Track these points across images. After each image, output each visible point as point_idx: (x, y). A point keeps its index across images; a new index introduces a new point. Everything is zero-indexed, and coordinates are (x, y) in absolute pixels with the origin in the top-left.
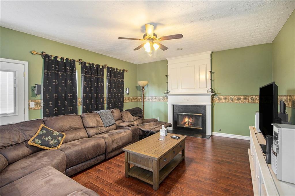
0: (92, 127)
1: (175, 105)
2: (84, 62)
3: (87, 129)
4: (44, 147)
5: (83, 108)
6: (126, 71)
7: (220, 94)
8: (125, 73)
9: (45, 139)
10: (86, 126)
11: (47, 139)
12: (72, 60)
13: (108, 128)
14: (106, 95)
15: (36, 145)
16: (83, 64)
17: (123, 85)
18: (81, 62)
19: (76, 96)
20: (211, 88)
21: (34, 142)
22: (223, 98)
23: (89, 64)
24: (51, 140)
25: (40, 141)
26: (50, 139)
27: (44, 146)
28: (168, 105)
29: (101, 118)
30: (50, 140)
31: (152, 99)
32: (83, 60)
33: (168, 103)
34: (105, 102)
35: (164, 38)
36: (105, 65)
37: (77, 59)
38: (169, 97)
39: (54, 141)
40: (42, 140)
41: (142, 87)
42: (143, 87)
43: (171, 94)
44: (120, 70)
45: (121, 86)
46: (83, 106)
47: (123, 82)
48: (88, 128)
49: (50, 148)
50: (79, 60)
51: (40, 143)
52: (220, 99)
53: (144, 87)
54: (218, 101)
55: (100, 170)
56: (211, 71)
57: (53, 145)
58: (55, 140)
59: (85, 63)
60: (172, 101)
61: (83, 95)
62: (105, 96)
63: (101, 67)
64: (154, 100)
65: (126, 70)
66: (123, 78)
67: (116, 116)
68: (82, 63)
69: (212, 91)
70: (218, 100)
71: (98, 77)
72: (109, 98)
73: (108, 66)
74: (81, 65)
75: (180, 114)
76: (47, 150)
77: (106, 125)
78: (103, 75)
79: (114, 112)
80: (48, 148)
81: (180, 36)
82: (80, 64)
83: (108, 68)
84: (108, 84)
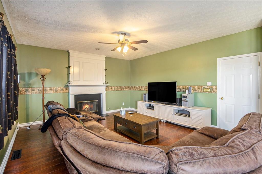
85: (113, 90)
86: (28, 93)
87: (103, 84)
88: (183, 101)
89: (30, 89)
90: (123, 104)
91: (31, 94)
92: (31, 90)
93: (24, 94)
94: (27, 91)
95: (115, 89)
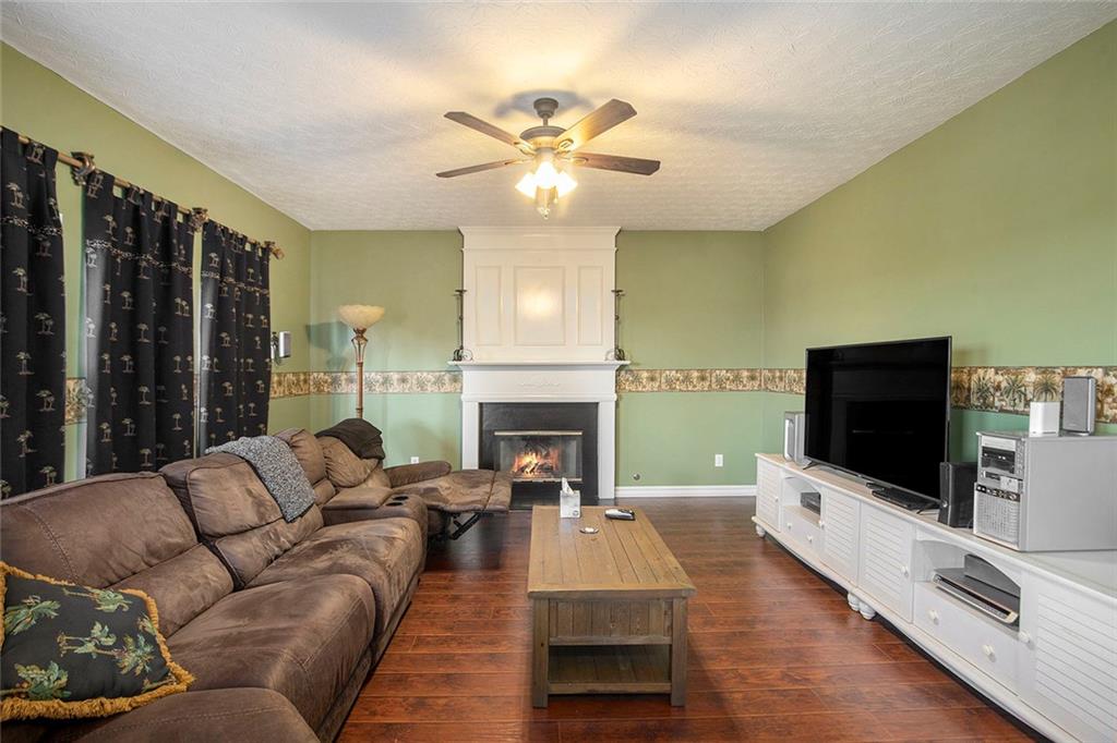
0: (241, 532)
1: (487, 404)
2: (102, 173)
3: (222, 545)
4: (96, 702)
5: (100, 433)
6: (275, 255)
7: (638, 364)
8: (273, 262)
9: (80, 650)
10: (209, 528)
11: (89, 647)
12: (41, 146)
13: (300, 523)
14: (201, 360)
15: (40, 707)
16: (95, 186)
17: (268, 318)
18: (85, 172)
19: (61, 363)
20: (617, 347)
21: (19, 694)
22: (647, 378)
23: (127, 191)
24: (115, 646)
25: (56, 676)
26: (110, 641)
27: (94, 696)
28: (464, 403)
29: (261, 478)
30: (109, 648)
31: (386, 381)
32: (101, 164)
33: (463, 397)
34: (197, 402)
35: (600, 160)
36: (198, 211)
37: (64, 149)
38: (467, 375)
39: (138, 647)
40: (72, 664)
41: (357, 331)
42: (360, 333)
43: (476, 362)
44: (254, 245)
45: (257, 321)
46: (99, 423)
47: (265, 300)
48: (224, 540)
49: (138, 698)
50: (79, 156)
51: (62, 689)
52: (637, 379)
53: (364, 331)
54: (633, 388)
55: (390, 724)
56: (617, 292)
57: (144, 671)
58: (136, 640)
59: (109, 180)
60: (478, 389)
61: (101, 364)
62: (197, 370)
63: (180, 218)
64: (396, 387)
65: (274, 248)
66: (266, 285)
67: (315, 464)
68: (90, 177)
69: (620, 355)
70: (633, 382)
71: (170, 268)
72: (215, 379)
73: (209, 216)
74: (86, 189)
75: (503, 438)
76: (125, 712)
77: (292, 512)
78: (188, 263)
79: (301, 443)
80: (122, 703)
81: (648, 167)
82: (76, 182)
83: (210, 227)
84: (209, 306)
85: (663, 387)
86: (339, 391)
87: (602, 361)
88: (983, 489)
89: (344, 377)
90: (719, 460)
91: (347, 393)
92: (346, 380)
93: (329, 392)
94: (335, 381)
95: (669, 382)
